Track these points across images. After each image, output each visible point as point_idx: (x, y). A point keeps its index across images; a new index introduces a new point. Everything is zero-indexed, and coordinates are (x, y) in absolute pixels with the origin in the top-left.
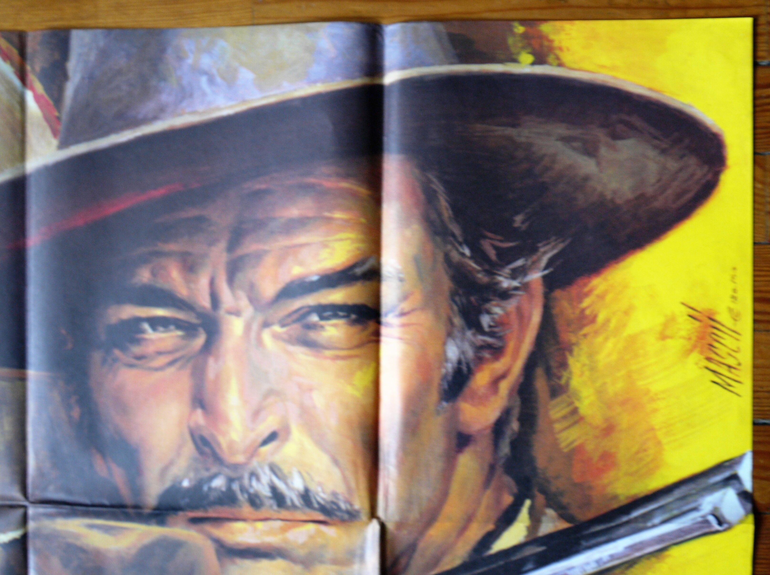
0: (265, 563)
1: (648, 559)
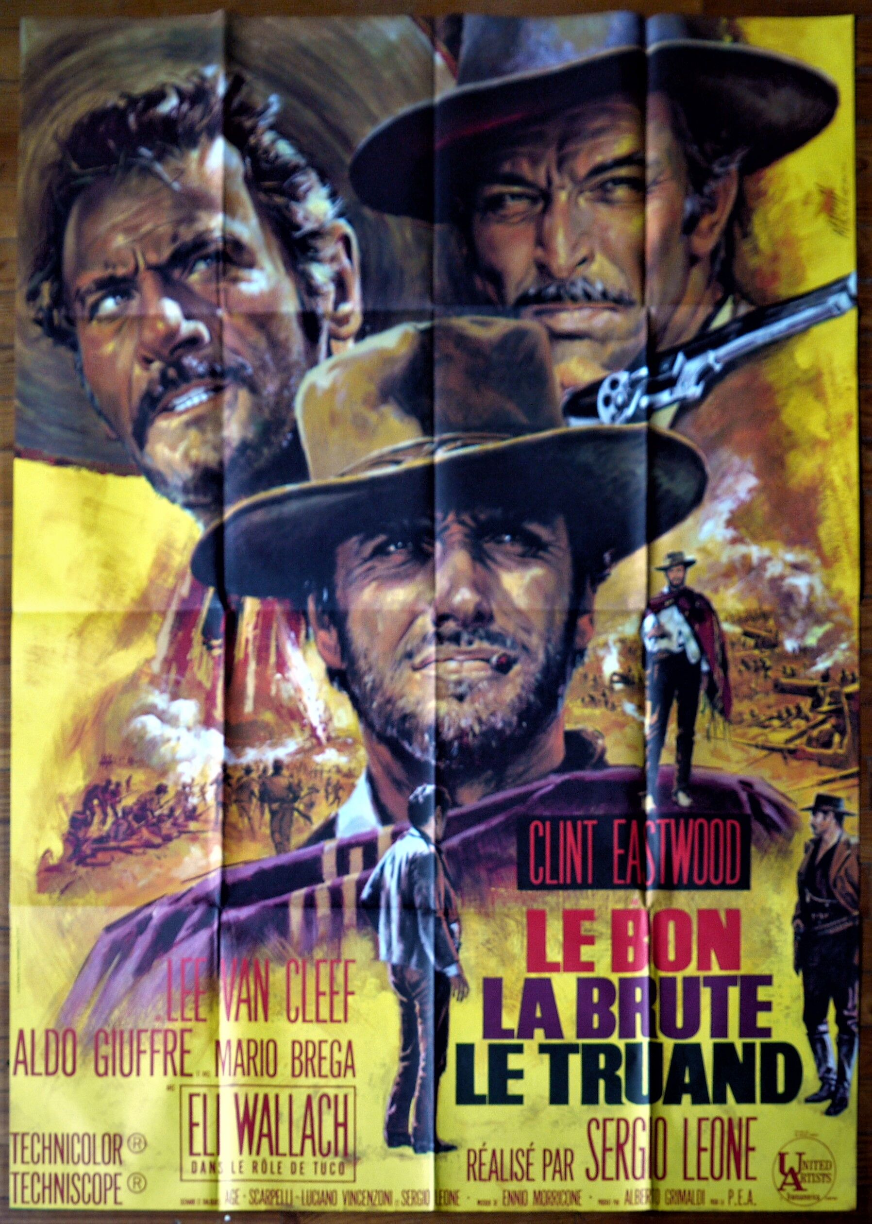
0: (578, 342)
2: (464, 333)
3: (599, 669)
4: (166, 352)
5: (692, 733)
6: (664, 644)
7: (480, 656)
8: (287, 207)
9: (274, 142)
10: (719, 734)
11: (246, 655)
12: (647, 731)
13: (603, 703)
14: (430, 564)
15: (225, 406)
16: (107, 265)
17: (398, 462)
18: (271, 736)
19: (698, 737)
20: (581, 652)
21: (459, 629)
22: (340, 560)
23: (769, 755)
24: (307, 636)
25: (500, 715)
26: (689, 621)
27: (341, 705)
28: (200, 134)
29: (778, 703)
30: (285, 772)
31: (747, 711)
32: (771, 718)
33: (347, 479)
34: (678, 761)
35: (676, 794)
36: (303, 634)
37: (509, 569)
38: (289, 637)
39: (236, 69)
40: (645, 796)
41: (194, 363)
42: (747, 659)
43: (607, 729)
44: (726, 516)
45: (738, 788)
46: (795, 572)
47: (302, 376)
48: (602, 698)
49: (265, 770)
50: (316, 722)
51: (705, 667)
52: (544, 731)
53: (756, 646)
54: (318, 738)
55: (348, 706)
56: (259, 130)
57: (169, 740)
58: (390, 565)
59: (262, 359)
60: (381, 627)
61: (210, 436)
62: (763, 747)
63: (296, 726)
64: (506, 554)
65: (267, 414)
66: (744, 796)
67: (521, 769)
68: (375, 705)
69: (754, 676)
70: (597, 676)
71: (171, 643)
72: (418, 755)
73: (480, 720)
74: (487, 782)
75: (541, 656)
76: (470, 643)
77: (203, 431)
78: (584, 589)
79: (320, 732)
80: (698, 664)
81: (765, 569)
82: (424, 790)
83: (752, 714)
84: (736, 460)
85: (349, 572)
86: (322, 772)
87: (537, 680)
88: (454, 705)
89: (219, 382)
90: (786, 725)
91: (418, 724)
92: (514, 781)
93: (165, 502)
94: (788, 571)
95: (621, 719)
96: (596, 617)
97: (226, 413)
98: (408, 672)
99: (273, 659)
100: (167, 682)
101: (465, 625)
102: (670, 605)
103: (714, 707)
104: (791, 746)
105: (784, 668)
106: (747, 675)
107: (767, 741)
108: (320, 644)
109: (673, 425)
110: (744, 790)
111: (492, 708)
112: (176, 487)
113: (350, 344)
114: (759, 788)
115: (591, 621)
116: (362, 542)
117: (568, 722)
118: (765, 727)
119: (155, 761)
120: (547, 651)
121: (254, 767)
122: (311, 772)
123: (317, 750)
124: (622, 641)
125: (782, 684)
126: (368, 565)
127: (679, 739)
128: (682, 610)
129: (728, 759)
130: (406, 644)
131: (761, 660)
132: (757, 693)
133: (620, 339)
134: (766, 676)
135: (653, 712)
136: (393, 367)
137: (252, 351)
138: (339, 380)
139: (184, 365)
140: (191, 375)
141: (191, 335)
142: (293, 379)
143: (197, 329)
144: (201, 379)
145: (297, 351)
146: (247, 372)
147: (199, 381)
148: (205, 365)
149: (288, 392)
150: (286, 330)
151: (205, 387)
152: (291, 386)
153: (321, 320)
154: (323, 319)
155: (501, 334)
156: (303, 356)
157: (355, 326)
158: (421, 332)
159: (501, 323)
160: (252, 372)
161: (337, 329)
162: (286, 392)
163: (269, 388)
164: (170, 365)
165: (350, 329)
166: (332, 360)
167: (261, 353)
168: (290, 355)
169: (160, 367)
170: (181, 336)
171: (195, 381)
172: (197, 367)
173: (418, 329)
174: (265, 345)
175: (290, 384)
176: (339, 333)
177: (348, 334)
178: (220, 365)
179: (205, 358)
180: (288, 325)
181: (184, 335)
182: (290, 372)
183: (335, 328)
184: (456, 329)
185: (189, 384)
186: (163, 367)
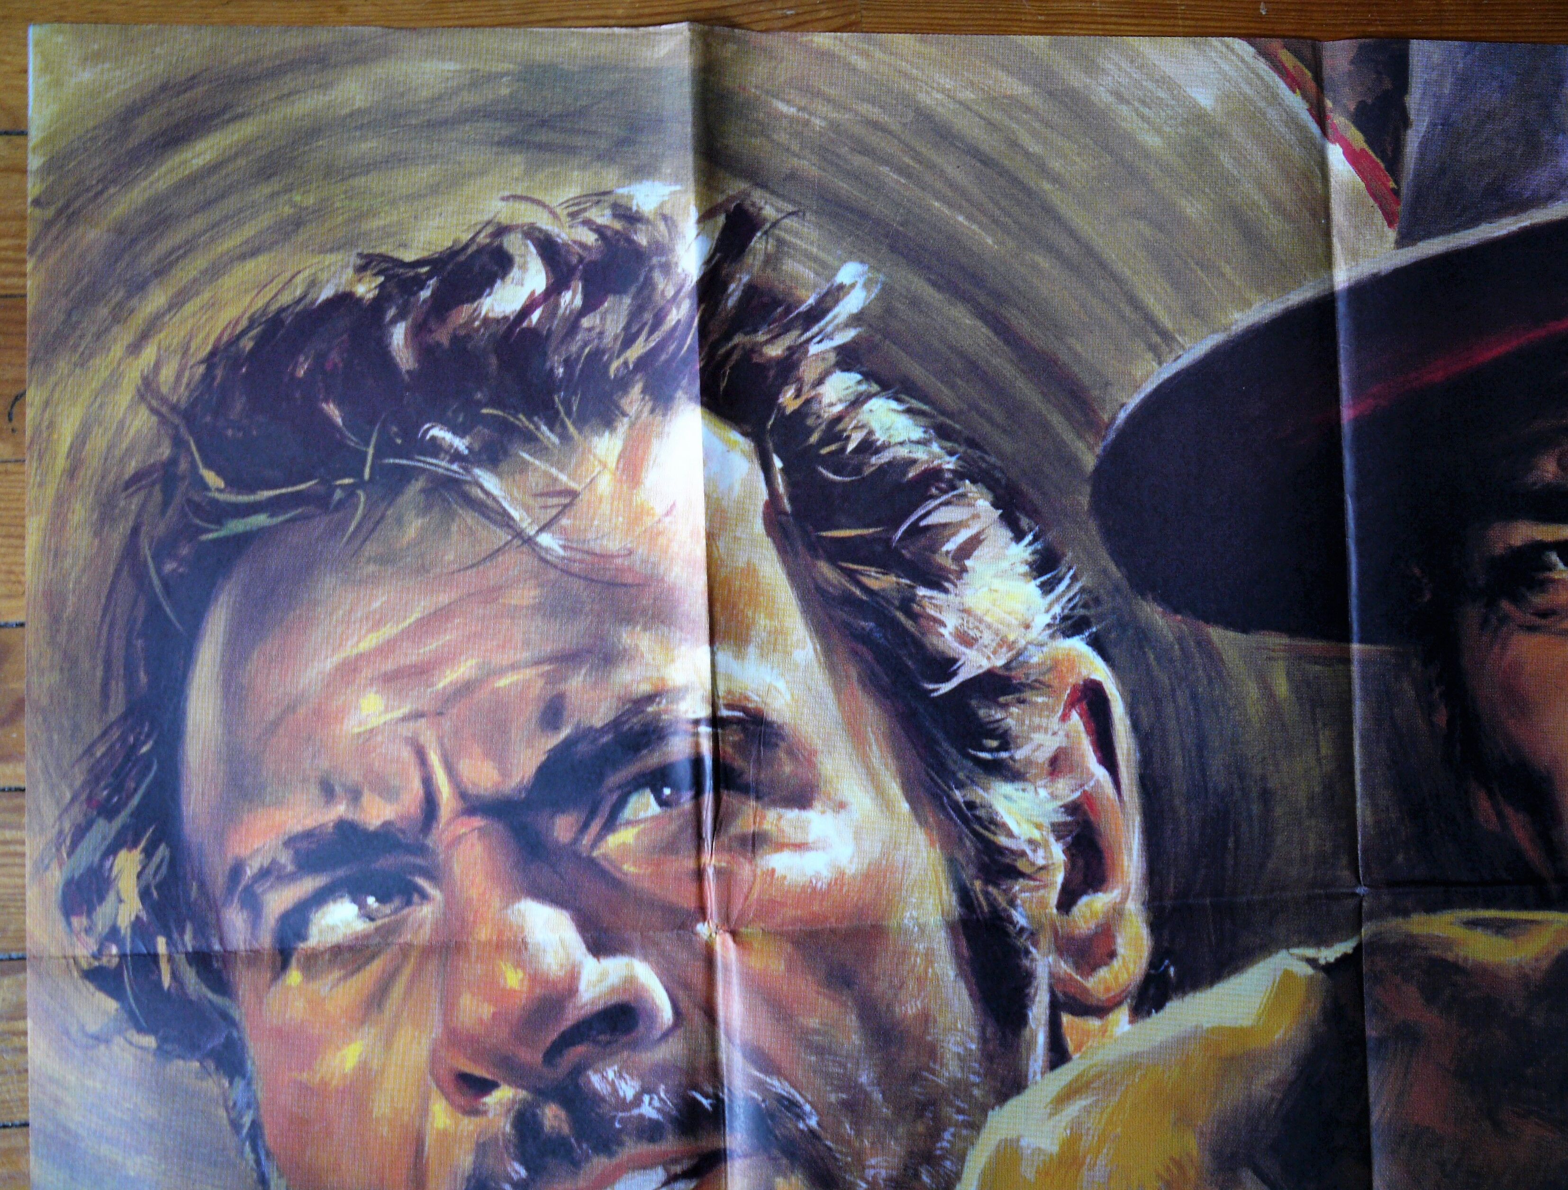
2: (1450, 956)
4: (532, 1056)
8: (907, 603)
9: (857, 402)
16: (328, 791)
28: (623, 384)
39: (736, 187)
41: (628, 1089)
47: (976, 1127)
56: (809, 371)
59: (850, 1084)
89: (709, 1141)
113: (1121, 1020)
136: (1251, 1083)
137: (813, 1058)
138: (1089, 1129)
139: (595, 1093)
140: (617, 1125)
141: (614, 1000)
142: (947, 1136)
143: (630, 981)
144: (652, 1139)
145: (959, 1054)
146: (801, 1126)
147: (645, 1148)
148: (662, 1095)
149: (932, 1177)
150: (919, 991)
151: (667, 1170)
152: (943, 1157)
153: (1027, 952)
154: (1032, 949)
155: (1556, 952)
156: (976, 1065)
157: (1131, 967)
158: (1328, 969)
159: (1555, 926)
160: (819, 1124)
161: (1078, 978)
162: (926, 1178)
163: (873, 1167)
164: (543, 1094)
165: (1116, 978)
166: (1066, 1074)
167: (843, 1066)
168: (938, 1067)
169: (514, 1102)
170: (582, 1007)
171: (632, 1148)
172: (637, 1101)
173: (1322, 962)
174: (857, 1042)
175: (938, 1152)
176: (1085, 990)
177: (1112, 994)
178: (710, 1090)
179: (662, 1072)
180: (926, 973)
181: (593, 1002)
182: (936, 1118)
183: (1071, 978)
184: (1426, 948)
185: (615, 1161)
186: (524, 1101)
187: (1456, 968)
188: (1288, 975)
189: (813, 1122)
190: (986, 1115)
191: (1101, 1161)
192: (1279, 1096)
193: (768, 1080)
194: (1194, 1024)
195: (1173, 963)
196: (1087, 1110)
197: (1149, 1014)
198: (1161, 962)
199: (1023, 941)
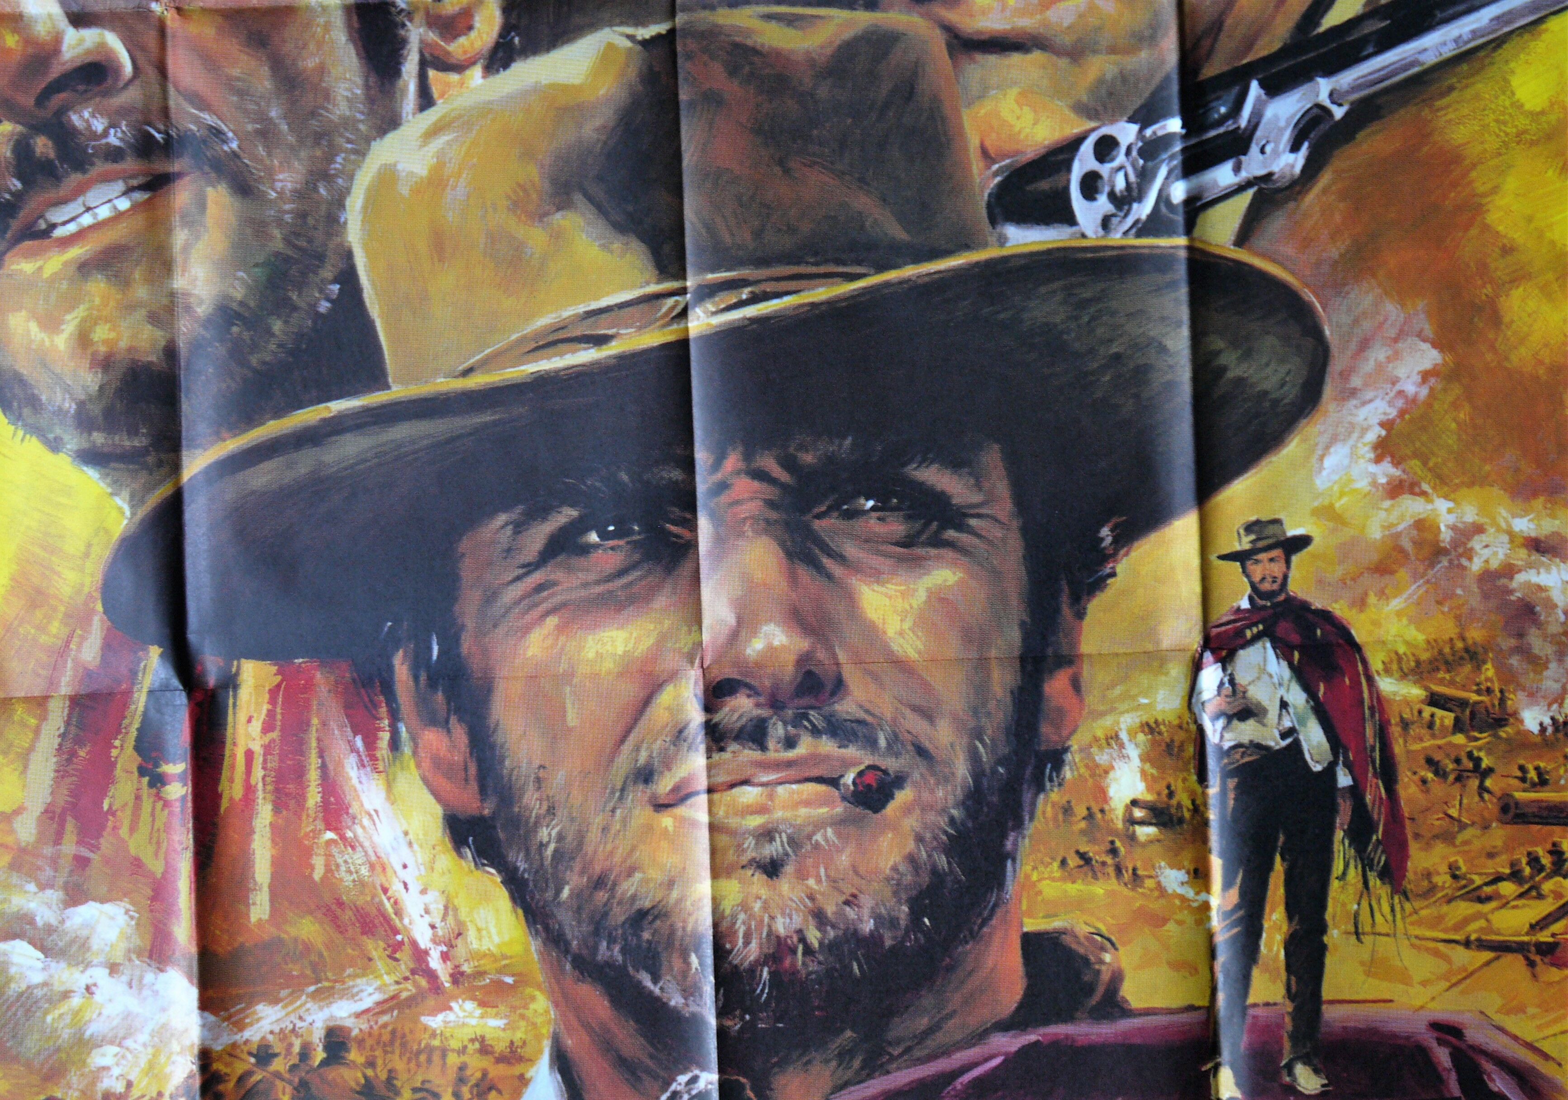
0: (1016, 58)
1: (1521, 35)
2: (749, 42)
3: (1102, 794)
4: (28, 100)
5: (1323, 929)
6: (1247, 731)
7: (815, 772)
10: (1381, 925)
11: (249, 789)
12: (1216, 922)
13: (1111, 870)
14: (685, 570)
15: (176, 220)
17: (600, 340)
18: (317, 972)
19: (1334, 936)
20: (1057, 758)
21: (764, 712)
22: (467, 570)
23: (1497, 958)
24: (395, 744)
25: (867, 902)
26: (1300, 674)
27: (485, 898)
29: (1508, 847)
30: (354, 1055)
31: (1444, 868)
32: (1498, 879)
33: (478, 381)
34: (1290, 994)
35: (1290, 1068)
36: (385, 737)
37: (876, 576)
38: (354, 750)
40: (1216, 1068)
41: (99, 125)
42: (1437, 756)
43: (1122, 929)
44: (1375, 433)
45: (1430, 1040)
46: (1535, 556)
47: (362, 153)
48: (1109, 860)
49: (305, 1054)
50: (423, 937)
51: (1344, 780)
52: (974, 936)
53: (1458, 727)
54: (431, 975)
55: (502, 898)
57: (66, 995)
58: (592, 577)
59: (262, 118)
60: (572, 718)
61: (141, 292)
62: (1482, 945)
63: (376, 948)
64: (868, 541)
65: (277, 241)
66: (1443, 1056)
67: (924, 1022)
68: (566, 893)
69: (1456, 790)
70: (1095, 809)
71: (61, 773)
72: (676, 1000)
73: (820, 917)
74: (845, 1056)
75: (962, 770)
76: (790, 743)
77: (123, 282)
78: (1057, 610)
79: (435, 962)
80: (1330, 772)
81: (1469, 554)
82: (694, 1080)
83: (1453, 871)
84: (1391, 309)
85: (491, 597)
86: (444, 1052)
87: (952, 821)
88: (758, 883)
89: (160, 166)
90: (1532, 892)
91: (672, 932)
92: (908, 1050)
93: (34, 446)
94: (1522, 555)
95: (1156, 906)
96: (1086, 672)
97: (180, 237)
98: (642, 815)
99: (314, 797)
100: (54, 862)
101: (775, 704)
102: (1256, 638)
103: (1367, 864)
104: (1544, 937)
105: (1522, 768)
106: (1438, 788)
107: (1490, 930)
108: (426, 764)
109: (1243, 238)
110: (1441, 1042)
111: (849, 890)
112: (60, 412)
113: (476, 74)
114: (1475, 1035)
115: (1076, 685)
116: (519, 527)
117: (1030, 914)
118: (1481, 900)
119: (32, 1044)
120: (974, 757)
121: (278, 1048)
122: (419, 1052)
123: (431, 1002)
124: (1150, 728)
125: (1517, 804)
126: (537, 577)
127: (1291, 944)
128: (1283, 650)
129: (1405, 978)
130: (637, 749)
131: (1470, 755)
132: (1463, 827)
133: (1113, 50)
134: (1482, 789)
135: (1227, 885)
136: (581, 127)
137: (235, 99)
138: (451, 159)
139: (74, 128)
140: (90, 151)
141: (89, 59)
142: (339, 159)
143: (102, 46)
144: (115, 161)
145: (347, 97)
146: (226, 148)
147: (110, 166)
148: (124, 128)
149: (328, 190)
150: (318, 51)
151: (126, 183)
152: (336, 176)
153: (404, 25)
154: (408, 23)
155: (838, 42)
156: (361, 106)
157: (485, 37)
158: (645, 44)
159: (836, 21)
160: (239, 147)
161: (442, 43)
162: (323, 191)
163: (281, 181)
164: (37, 128)
165: (472, 44)
166: (432, 115)
167: (258, 104)
168: (330, 107)
169: (12, 134)
170: (64, 64)
171: (101, 167)
172: (106, 133)
173: (639, 38)
174: (269, 87)
175: (333, 172)
176: (448, 53)
177: (468, 55)
178: (162, 127)
179: (123, 112)
180: (324, 37)
181: (72, 60)
182: (331, 145)
183: (437, 43)
184: (729, 36)
185: (87, 176)
186: (21, 134)
187: (755, 51)
188: (610, 46)
189: (234, 145)
190: (369, 145)
191: (462, 182)
192: (603, 138)
193: (202, 115)
194: (534, 80)
195: (518, 35)
196: (448, 143)
197: (498, 71)
198: (509, 33)
199: (401, 18)
